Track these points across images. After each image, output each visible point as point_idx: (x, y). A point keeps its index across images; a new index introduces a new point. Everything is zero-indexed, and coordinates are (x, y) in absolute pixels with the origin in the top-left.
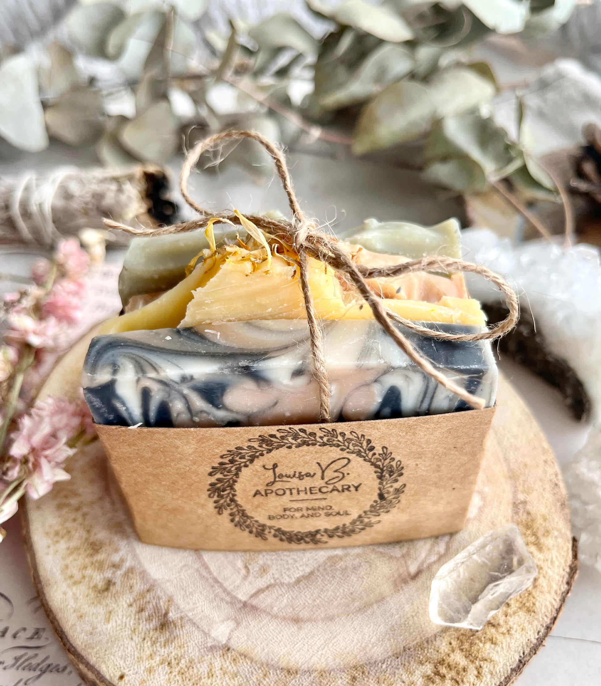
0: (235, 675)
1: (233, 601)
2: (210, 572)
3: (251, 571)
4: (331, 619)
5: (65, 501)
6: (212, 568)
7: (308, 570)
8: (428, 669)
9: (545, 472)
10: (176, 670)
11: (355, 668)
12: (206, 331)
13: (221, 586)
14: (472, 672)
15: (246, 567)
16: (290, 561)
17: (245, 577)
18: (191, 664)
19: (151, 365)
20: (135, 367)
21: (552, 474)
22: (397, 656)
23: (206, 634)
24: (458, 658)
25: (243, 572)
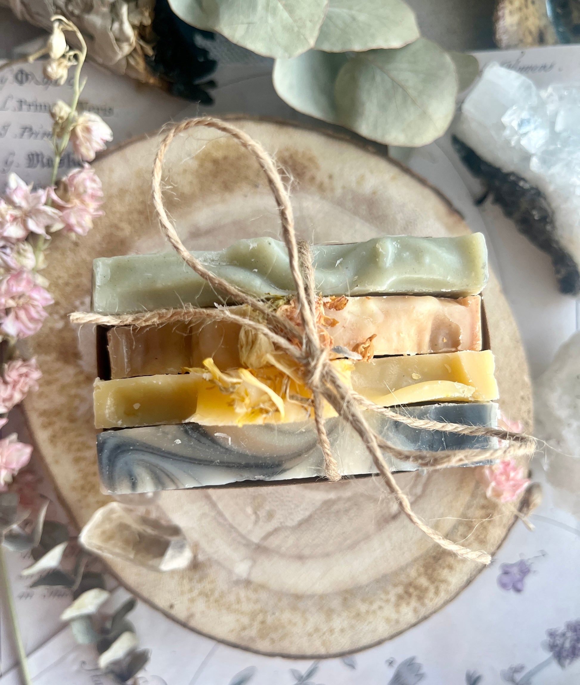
0: (257, 601)
1: (248, 544)
2: (225, 519)
3: (261, 516)
4: (327, 555)
5: (79, 454)
6: (227, 515)
7: (307, 513)
8: (400, 590)
9: (519, 410)
10: (212, 599)
11: (346, 591)
12: (216, 435)
13: (237, 531)
14: (432, 590)
15: (255, 513)
16: (293, 506)
17: (256, 522)
18: (222, 595)
19: (168, 476)
20: (152, 479)
21: (525, 412)
22: (377, 581)
23: (230, 572)
24: (423, 581)
25: (253, 517)
